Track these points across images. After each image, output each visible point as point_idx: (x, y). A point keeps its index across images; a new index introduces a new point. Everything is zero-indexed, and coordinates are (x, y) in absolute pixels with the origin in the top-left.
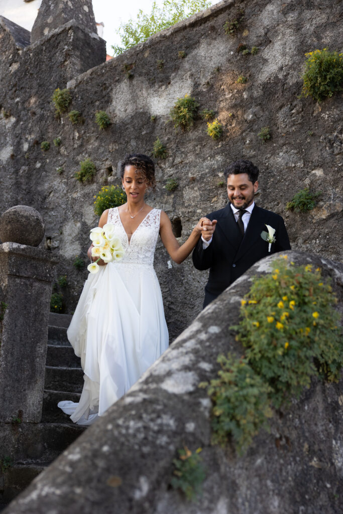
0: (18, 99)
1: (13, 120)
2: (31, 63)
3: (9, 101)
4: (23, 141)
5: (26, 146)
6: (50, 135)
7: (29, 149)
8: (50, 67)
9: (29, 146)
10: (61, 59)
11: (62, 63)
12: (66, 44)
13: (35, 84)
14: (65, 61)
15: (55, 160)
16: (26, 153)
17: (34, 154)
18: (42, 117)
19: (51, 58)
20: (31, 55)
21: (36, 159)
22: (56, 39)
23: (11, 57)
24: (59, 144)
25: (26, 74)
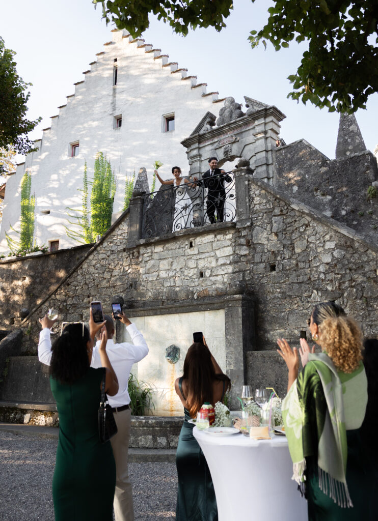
0: (332, 187)
1: (329, 197)
2: (338, 169)
3: (324, 187)
4: (341, 209)
5: (344, 213)
6: (362, 208)
7: (347, 214)
8: (355, 173)
9: (346, 212)
10: (363, 169)
11: (365, 172)
12: (366, 162)
13: (344, 180)
14: (367, 170)
15: (368, 221)
16: (344, 216)
17: (351, 217)
18: (354, 199)
19: (355, 169)
20: (338, 164)
21: (353, 219)
22: (358, 158)
23: (320, 163)
24: (372, 213)
25: (335, 174)
